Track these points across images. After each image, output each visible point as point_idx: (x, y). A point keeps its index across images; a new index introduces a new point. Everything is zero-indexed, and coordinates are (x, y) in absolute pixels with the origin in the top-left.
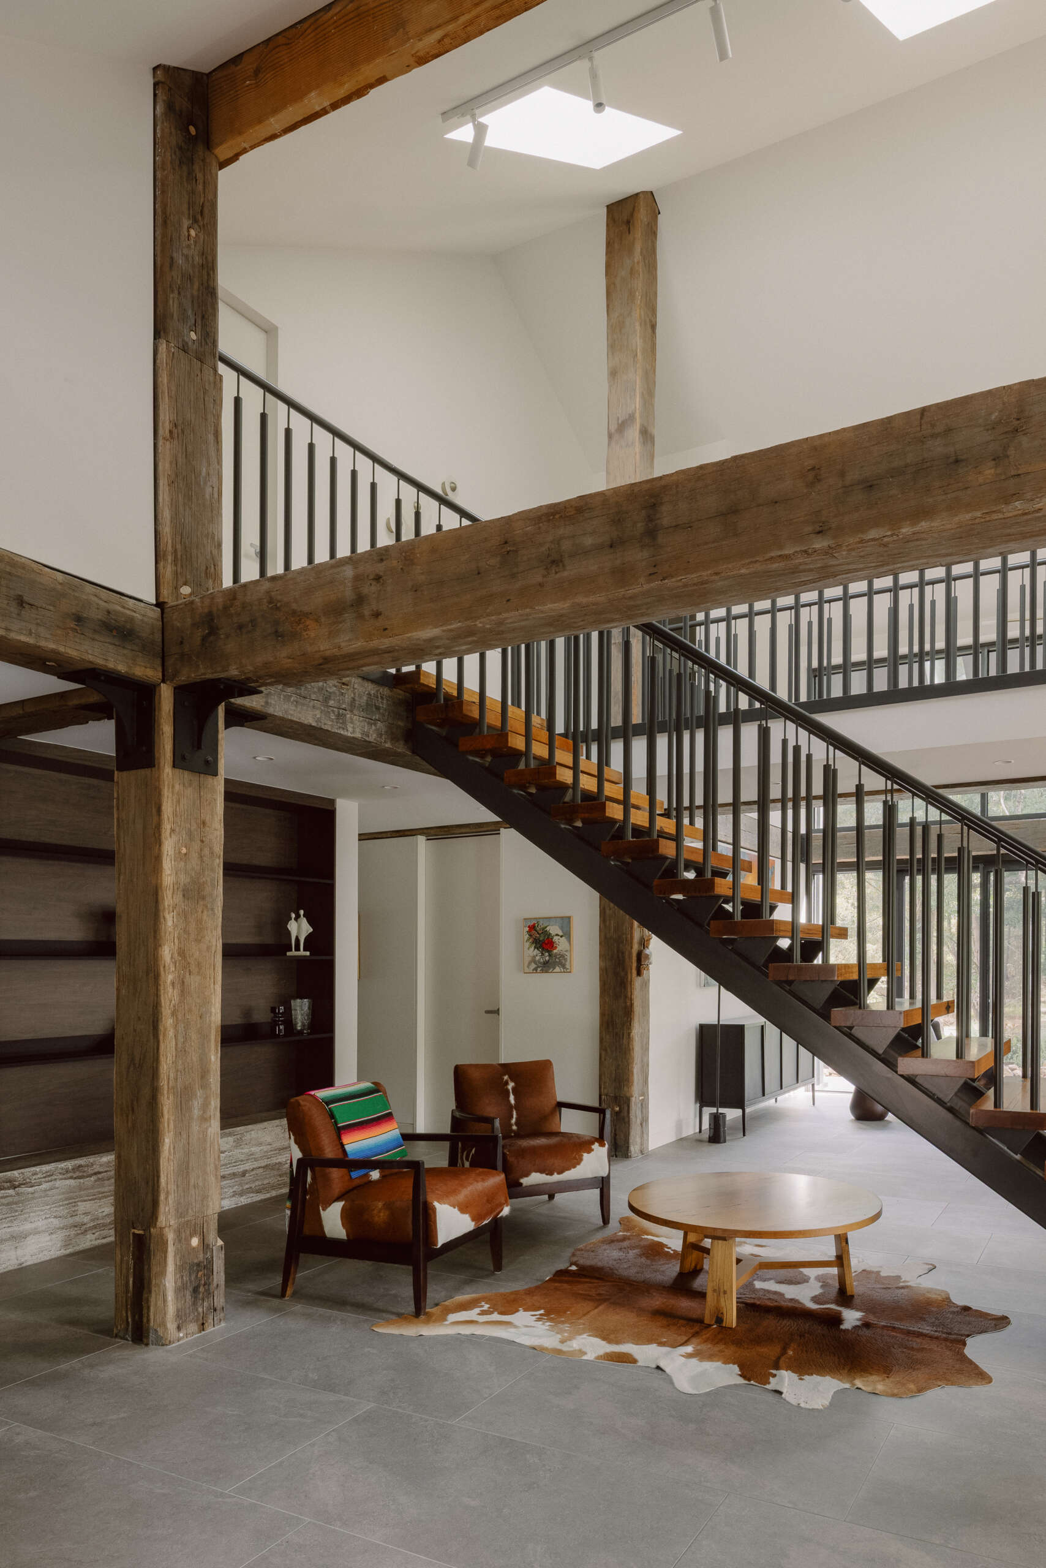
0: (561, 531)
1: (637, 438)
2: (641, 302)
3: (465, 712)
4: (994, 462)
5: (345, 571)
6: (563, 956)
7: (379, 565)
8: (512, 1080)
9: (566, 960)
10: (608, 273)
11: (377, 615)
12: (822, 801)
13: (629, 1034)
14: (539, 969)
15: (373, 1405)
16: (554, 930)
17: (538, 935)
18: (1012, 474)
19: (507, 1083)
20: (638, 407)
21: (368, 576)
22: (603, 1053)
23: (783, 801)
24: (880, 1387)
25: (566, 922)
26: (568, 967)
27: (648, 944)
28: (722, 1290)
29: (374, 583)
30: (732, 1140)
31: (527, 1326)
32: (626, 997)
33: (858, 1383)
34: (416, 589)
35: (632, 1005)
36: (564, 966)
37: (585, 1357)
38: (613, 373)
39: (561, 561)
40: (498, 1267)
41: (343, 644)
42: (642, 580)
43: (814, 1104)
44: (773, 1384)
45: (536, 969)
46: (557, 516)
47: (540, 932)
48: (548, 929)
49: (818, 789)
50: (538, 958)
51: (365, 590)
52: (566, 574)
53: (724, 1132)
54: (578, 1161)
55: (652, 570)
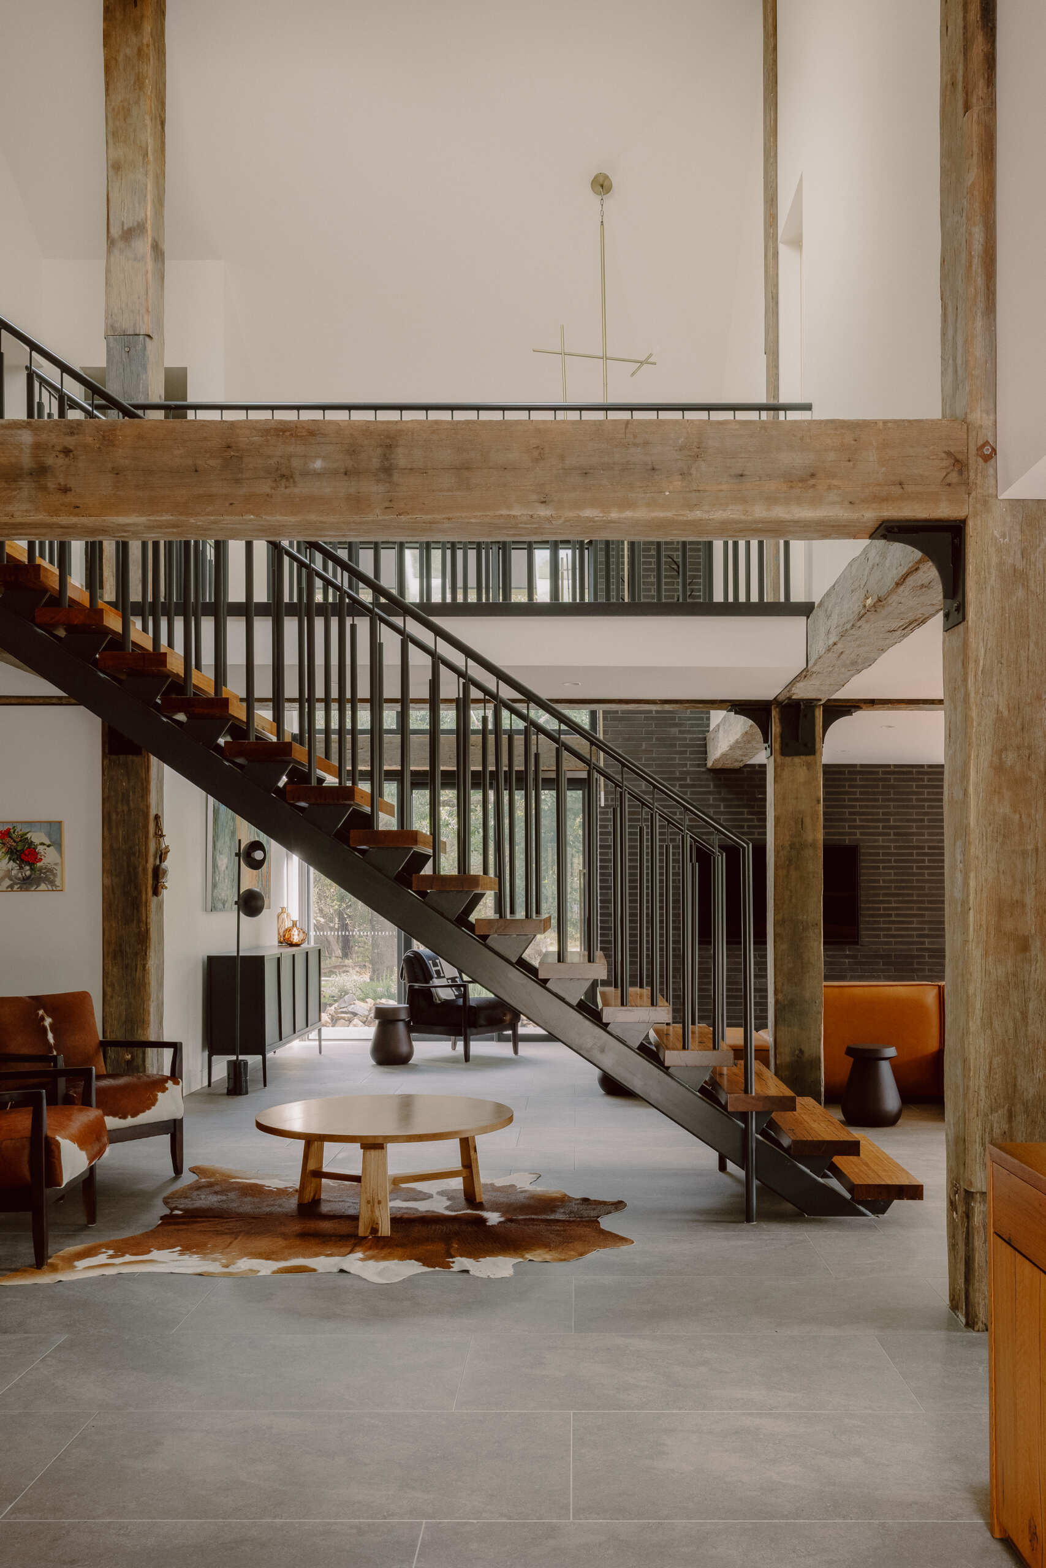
0: (291, 449)
1: (149, 255)
2: (151, 92)
3: (42, 578)
4: (680, 476)
5: (21, 436)
6: (51, 870)
7: (69, 438)
8: (49, 1016)
9: (55, 875)
10: (106, 45)
11: (65, 490)
12: (368, 705)
13: (144, 966)
14: (16, 887)
15: (67, 1336)
16: (37, 837)
17: (15, 844)
18: (695, 489)
19: (43, 1019)
20: (149, 217)
21: (53, 446)
22: (109, 990)
23: (327, 701)
24: (548, 1257)
25: (55, 829)
26: (57, 883)
27: (165, 858)
28: (376, 1201)
29: (61, 455)
30: (254, 1091)
31: (174, 1261)
32: (139, 921)
33: (529, 1256)
34: (117, 472)
35: (147, 931)
36: (52, 883)
37: (259, 1274)
38: (116, 167)
39: (292, 477)
40: (92, 1219)
41: (17, 514)
42: (378, 511)
43: (320, 1053)
44: (456, 1267)
45: (11, 887)
46: (288, 433)
47: (18, 840)
48: (29, 836)
49: (364, 691)
50: (14, 872)
51: (50, 461)
52: (297, 490)
53: (246, 1081)
54: (153, 1102)
55: (387, 504)
